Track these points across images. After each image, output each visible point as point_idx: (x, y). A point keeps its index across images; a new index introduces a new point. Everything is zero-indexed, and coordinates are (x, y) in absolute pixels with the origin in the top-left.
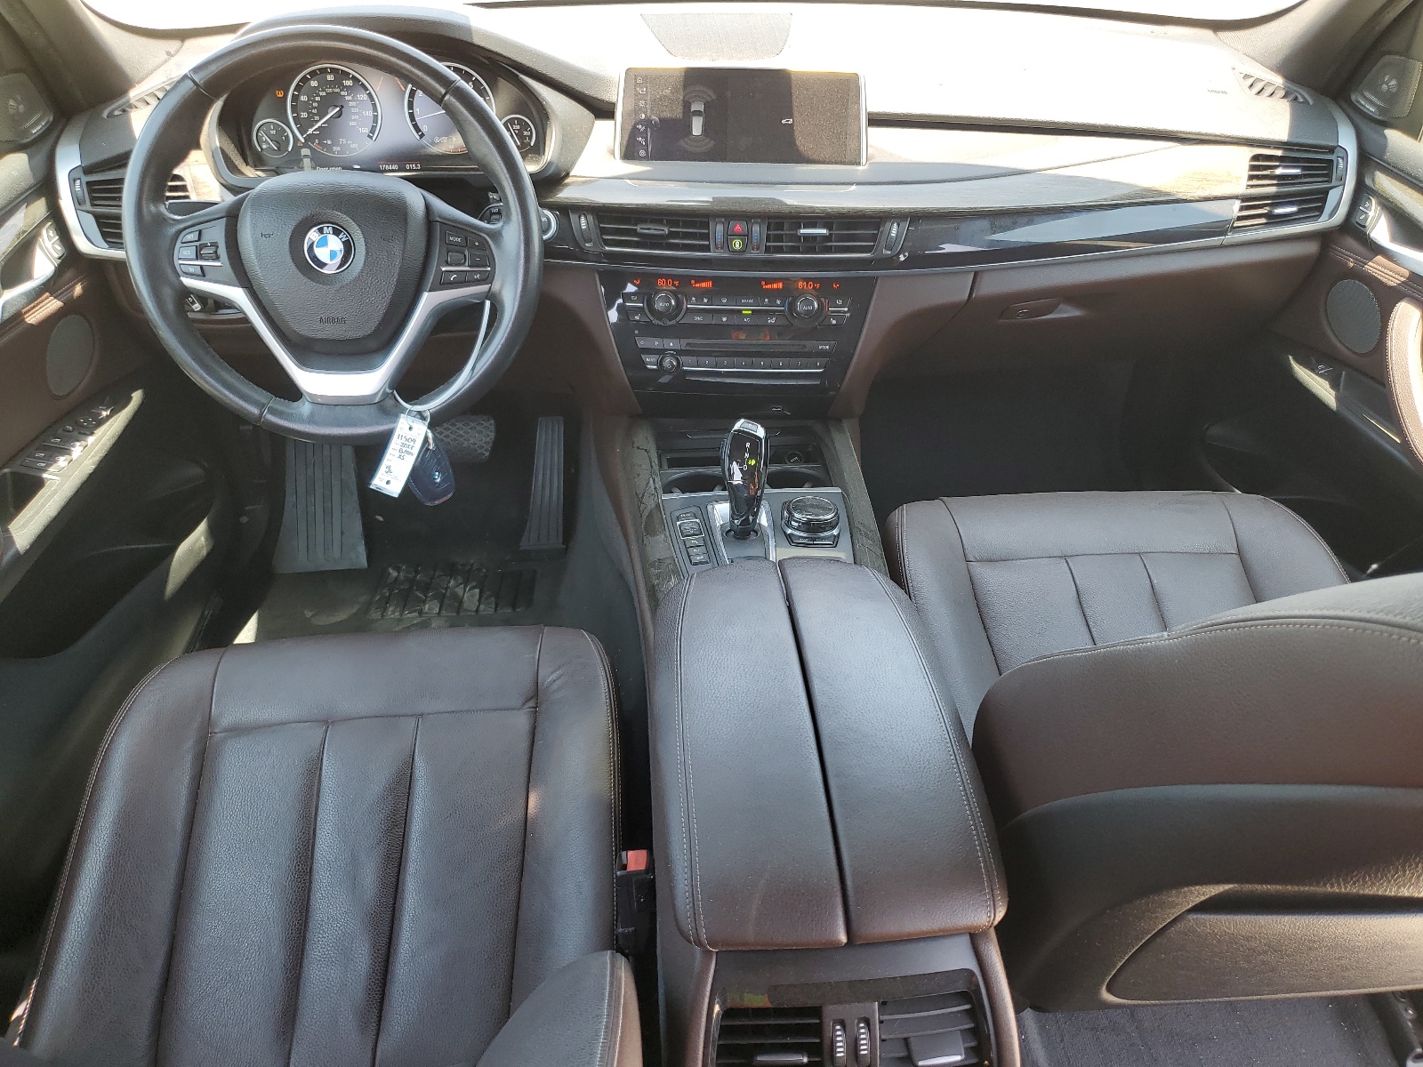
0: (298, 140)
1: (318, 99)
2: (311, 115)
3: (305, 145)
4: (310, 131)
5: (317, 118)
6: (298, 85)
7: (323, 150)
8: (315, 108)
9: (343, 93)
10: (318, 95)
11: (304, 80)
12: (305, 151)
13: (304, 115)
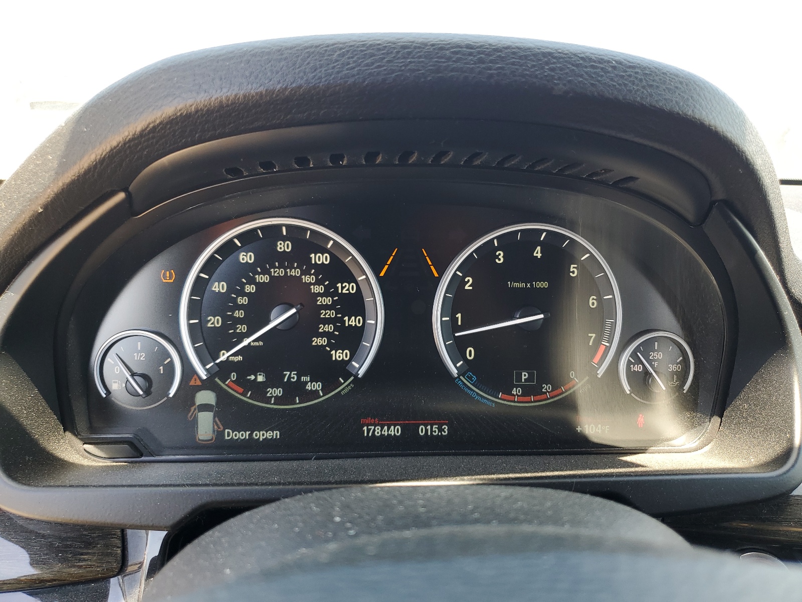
0: (194, 372)
1: (250, 289)
2: (230, 322)
3: (207, 385)
4: (224, 356)
5: (242, 328)
6: (212, 258)
7: (244, 394)
8: (241, 307)
9: (307, 279)
10: (251, 281)
11: (228, 249)
12: (206, 397)
13: (215, 321)
